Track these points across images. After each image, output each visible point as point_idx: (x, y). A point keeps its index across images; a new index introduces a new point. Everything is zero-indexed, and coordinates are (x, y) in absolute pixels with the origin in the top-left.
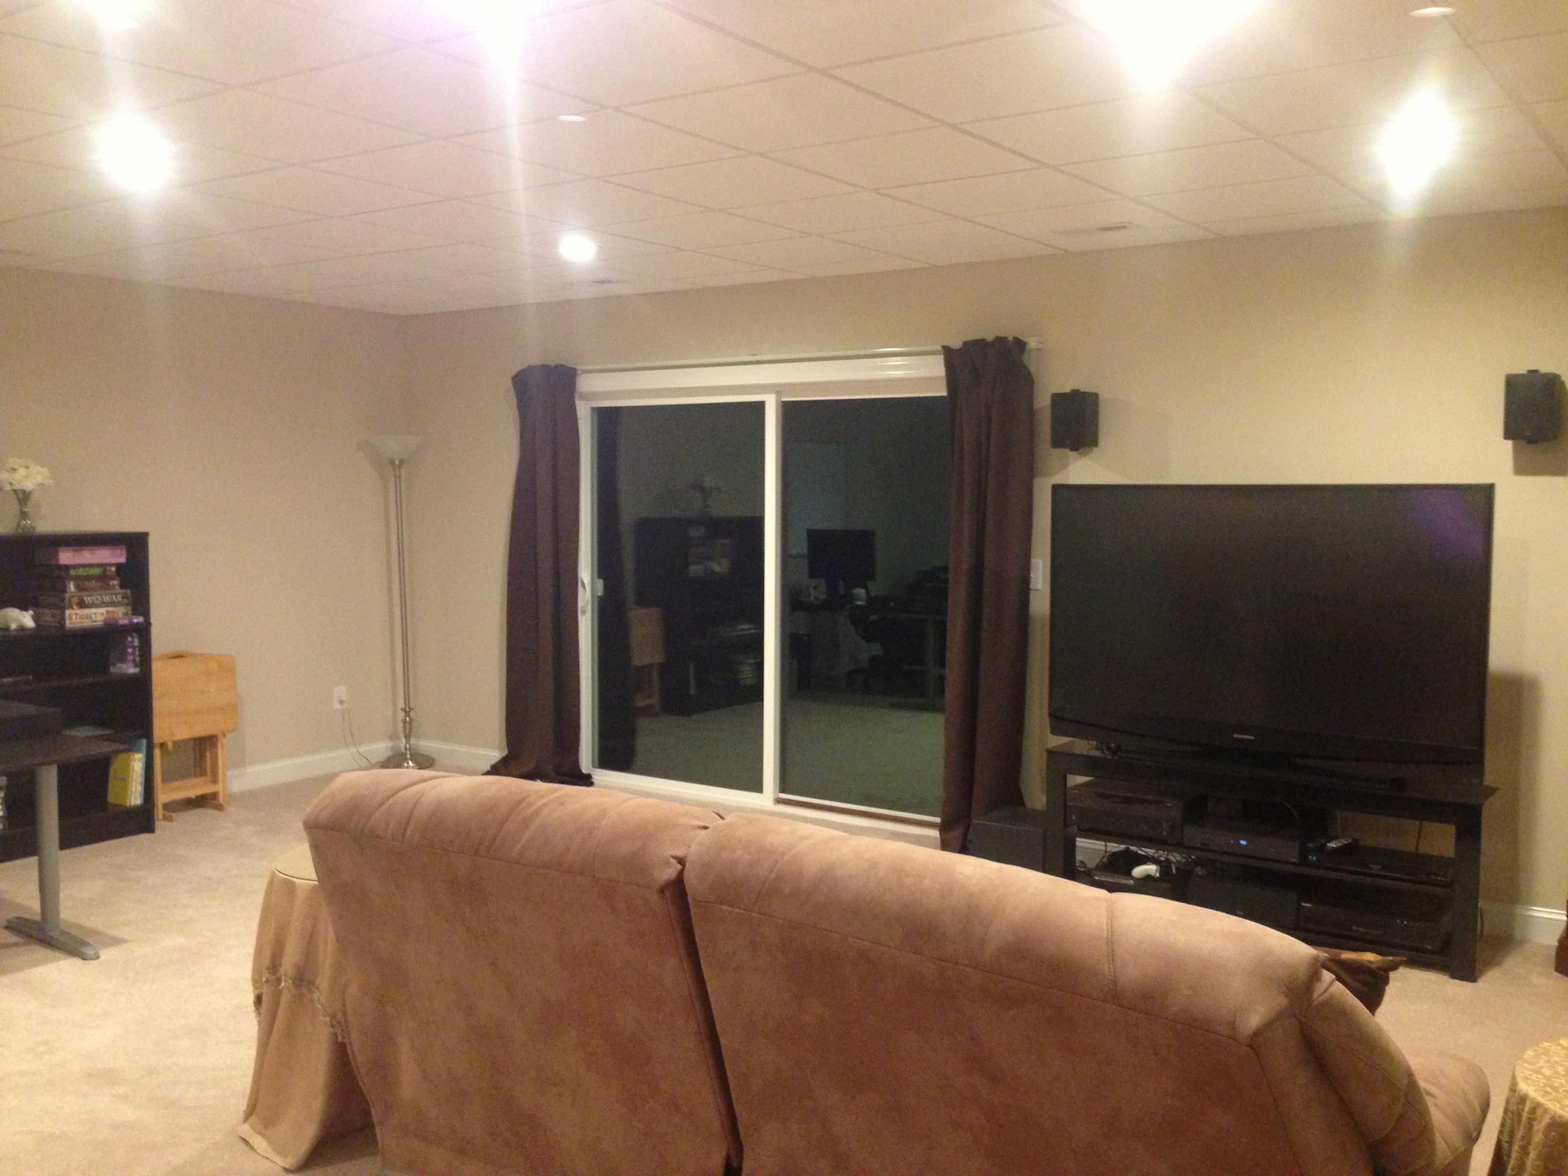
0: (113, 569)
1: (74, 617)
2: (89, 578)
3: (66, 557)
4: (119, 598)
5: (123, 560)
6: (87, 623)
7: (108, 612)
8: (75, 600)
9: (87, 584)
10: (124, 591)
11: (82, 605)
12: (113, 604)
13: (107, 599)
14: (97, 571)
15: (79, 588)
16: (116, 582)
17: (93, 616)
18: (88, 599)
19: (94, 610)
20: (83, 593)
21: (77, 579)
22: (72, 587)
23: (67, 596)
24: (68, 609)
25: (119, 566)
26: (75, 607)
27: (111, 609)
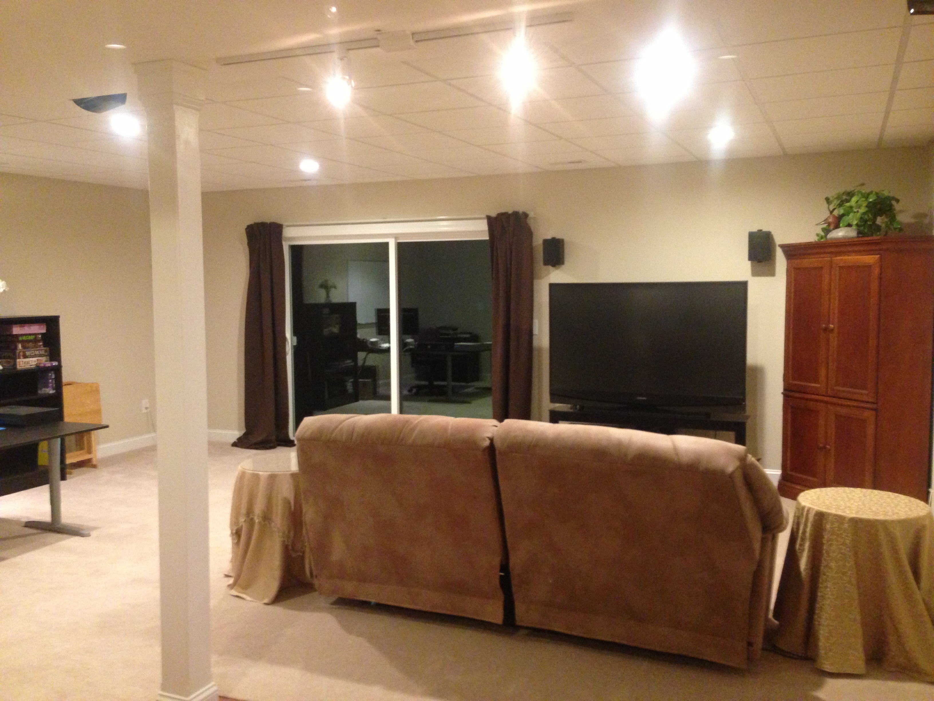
0: (40, 336)
1: (21, 363)
2: (28, 341)
3: (16, 330)
4: (43, 353)
5: (44, 331)
6: (28, 367)
7: (38, 360)
8: (21, 354)
9: (27, 345)
10: (45, 348)
11: (25, 357)
12: (40, 356)
13: (37, 353)
14: (31, 338)
15: (24, 347)
16: (41, 344)
17: (31, 362)
18: (28, 353)
19: (31, 359)
20: (24, 350)
21: (22, 342)
22: (20, 346)
23: (18, 352)
24: (18, 359)
25: (42, 334)
26: (21, 357)
27: (40, 358)
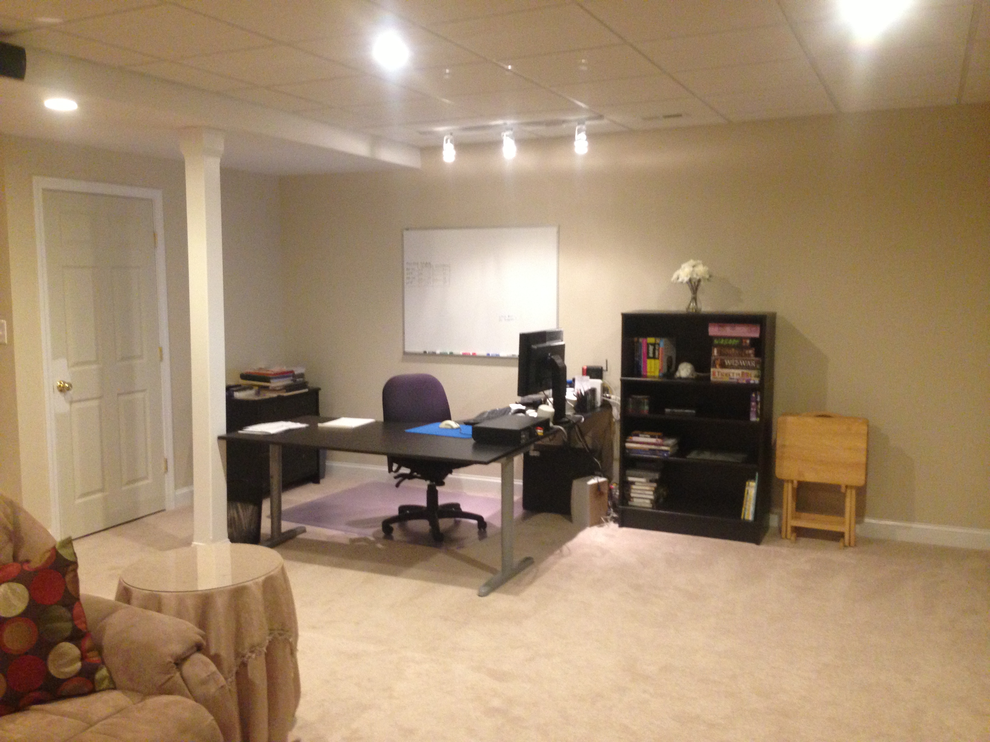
0: (748, 341)
1: (717, 374)
2: (729, 346)
3: (713, 330)
4: (753, 364)
5: (757, 335)
6: (726, 379)
7: (743, 373)
8: (718, 362)
9: (727, 351)
10: (757, 359)
11: (723, 366)
12: (748, 368)
13: (743, 363)
14: (735, 342)
15: (720, 353)
16: (751, 352)
17: (731, 375)
18: (728, 362)
19: (733, 371)
20: (723, 357)
21: (719, 346)
22: (715, 352)
23: (713, 358)
24: (713, 368)
25: (753, 340)
26: (717, 366)
27: (745, 371)
